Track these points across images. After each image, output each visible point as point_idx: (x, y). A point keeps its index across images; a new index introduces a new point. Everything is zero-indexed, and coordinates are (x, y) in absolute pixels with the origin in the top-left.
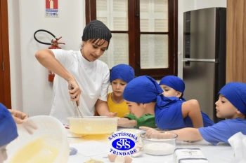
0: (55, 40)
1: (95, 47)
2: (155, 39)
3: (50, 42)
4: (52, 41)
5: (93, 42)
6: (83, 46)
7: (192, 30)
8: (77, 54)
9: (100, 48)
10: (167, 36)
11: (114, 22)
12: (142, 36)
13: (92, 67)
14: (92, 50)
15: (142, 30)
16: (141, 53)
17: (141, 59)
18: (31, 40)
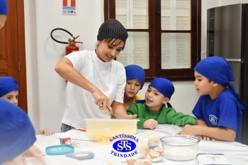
0: (72, 39)
1: (110, 47)
2: (177, 37)
3: (67, 41)
4: (70, 40)
5: (109, 42)
6: (98, 46)
7: (216, 28)
8: (91, 54)
9: (116, 48)
10: (189, 34)
11: (134, 20)
12: (163, 34)
13: (107, 68)
14: (108, 50)
15: (163, 29)
16: (162, 53)
17: (162, 58)
18: (48, 39)
